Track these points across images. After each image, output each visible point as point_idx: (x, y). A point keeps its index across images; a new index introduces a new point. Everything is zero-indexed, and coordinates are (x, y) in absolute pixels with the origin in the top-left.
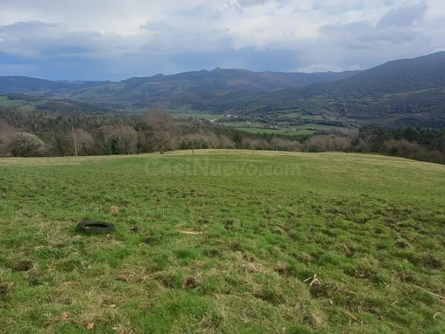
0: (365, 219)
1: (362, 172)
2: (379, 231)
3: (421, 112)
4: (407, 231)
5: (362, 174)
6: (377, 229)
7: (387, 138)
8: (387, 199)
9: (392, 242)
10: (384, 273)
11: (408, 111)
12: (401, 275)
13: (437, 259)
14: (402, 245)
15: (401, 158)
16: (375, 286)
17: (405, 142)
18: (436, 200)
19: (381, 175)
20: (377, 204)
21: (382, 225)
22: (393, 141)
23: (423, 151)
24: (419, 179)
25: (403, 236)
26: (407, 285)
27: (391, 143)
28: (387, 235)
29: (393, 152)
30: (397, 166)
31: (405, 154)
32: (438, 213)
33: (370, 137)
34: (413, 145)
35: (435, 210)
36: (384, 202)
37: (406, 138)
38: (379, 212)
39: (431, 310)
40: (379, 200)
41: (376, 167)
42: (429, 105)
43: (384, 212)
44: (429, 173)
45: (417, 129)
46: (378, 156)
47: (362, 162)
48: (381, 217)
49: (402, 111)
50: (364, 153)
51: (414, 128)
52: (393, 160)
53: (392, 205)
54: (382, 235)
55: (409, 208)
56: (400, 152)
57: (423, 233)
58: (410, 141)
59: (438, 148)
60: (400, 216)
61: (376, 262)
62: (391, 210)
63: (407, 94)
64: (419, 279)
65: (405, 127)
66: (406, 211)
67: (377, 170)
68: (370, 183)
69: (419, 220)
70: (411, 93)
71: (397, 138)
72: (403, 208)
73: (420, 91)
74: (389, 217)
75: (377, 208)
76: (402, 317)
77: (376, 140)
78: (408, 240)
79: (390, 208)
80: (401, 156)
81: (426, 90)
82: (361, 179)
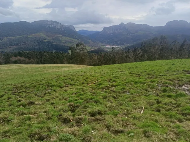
0: (3, 95)
1: (2, 73)
2: (9, 98)
3: (22, 45)
4: (22, 94)
5: (2, 74)
6: (8, 98)
7: (11, 57)
8: (13, 83)
9: (15, 101)
10: (11, 116)
11: (17, 44)
12: (19, 114)
13: (33, 101)
14: (20, 101)
15: (19, 64)
16: (7, 124)
17: (19, 57)
18: (33, 78)
19: (12, 73)
20: (8, 87)
21: (11, 95)
22: (14, 58)
23: (27, 60)
24: (28, 72)
25: (20, 97)
26: (21, 117)
27: (13, 59)
28: (14, 99)
29: (15, 62)
30: (18, 68)
31: (21, 62)
32: (33, 83)
33: (3, 57)
34: (23, 58)
35: (32, 82)
36: (12, 84)
37: (19, 56)
38: (9, 90)
39: (30, 122)
40: (9, 84)
41: (9, 70)
42: (25, 42)
43: (12, 89)
44: (31, 68)
45: (23, 52)
46: (9, 65)
47: (1, 69)
48: (11, 92)
49: (14, 45)
50: (2, 65)
51: (21, 52)
52: (16, 66)
53: (15, 85)
54: (11, 99)
55: (22, 84)
56: (18, 62)
57: (28, 93)
58: (21, 57)
59: (32, 59)
60: (19, 89)
61: (8, 113)
62: (15, 87)
63: (15, 37)
64: (26, 112)
65: (17, 51)
66: (21, 86)
67: (9, 71)
68: (7, 77)
69: (26, 88)
70: (16, 37)
71: (15, 56)
72: (20, 85)
73: (20, 36)
74: (14, 90)
75: (8, 88)
76: (19, 131)
77: (6, 58)
78: (22, 98)
79: (14, 87)
80: (19, 63)
81: (22, 36)
82: (2, 76)
